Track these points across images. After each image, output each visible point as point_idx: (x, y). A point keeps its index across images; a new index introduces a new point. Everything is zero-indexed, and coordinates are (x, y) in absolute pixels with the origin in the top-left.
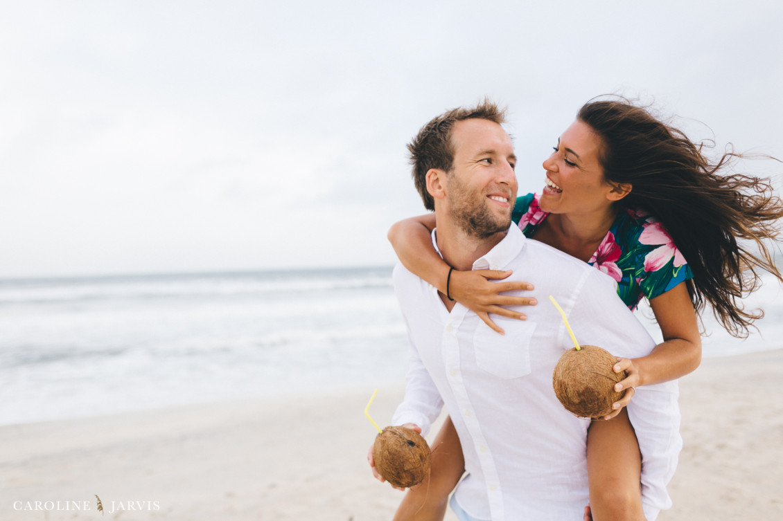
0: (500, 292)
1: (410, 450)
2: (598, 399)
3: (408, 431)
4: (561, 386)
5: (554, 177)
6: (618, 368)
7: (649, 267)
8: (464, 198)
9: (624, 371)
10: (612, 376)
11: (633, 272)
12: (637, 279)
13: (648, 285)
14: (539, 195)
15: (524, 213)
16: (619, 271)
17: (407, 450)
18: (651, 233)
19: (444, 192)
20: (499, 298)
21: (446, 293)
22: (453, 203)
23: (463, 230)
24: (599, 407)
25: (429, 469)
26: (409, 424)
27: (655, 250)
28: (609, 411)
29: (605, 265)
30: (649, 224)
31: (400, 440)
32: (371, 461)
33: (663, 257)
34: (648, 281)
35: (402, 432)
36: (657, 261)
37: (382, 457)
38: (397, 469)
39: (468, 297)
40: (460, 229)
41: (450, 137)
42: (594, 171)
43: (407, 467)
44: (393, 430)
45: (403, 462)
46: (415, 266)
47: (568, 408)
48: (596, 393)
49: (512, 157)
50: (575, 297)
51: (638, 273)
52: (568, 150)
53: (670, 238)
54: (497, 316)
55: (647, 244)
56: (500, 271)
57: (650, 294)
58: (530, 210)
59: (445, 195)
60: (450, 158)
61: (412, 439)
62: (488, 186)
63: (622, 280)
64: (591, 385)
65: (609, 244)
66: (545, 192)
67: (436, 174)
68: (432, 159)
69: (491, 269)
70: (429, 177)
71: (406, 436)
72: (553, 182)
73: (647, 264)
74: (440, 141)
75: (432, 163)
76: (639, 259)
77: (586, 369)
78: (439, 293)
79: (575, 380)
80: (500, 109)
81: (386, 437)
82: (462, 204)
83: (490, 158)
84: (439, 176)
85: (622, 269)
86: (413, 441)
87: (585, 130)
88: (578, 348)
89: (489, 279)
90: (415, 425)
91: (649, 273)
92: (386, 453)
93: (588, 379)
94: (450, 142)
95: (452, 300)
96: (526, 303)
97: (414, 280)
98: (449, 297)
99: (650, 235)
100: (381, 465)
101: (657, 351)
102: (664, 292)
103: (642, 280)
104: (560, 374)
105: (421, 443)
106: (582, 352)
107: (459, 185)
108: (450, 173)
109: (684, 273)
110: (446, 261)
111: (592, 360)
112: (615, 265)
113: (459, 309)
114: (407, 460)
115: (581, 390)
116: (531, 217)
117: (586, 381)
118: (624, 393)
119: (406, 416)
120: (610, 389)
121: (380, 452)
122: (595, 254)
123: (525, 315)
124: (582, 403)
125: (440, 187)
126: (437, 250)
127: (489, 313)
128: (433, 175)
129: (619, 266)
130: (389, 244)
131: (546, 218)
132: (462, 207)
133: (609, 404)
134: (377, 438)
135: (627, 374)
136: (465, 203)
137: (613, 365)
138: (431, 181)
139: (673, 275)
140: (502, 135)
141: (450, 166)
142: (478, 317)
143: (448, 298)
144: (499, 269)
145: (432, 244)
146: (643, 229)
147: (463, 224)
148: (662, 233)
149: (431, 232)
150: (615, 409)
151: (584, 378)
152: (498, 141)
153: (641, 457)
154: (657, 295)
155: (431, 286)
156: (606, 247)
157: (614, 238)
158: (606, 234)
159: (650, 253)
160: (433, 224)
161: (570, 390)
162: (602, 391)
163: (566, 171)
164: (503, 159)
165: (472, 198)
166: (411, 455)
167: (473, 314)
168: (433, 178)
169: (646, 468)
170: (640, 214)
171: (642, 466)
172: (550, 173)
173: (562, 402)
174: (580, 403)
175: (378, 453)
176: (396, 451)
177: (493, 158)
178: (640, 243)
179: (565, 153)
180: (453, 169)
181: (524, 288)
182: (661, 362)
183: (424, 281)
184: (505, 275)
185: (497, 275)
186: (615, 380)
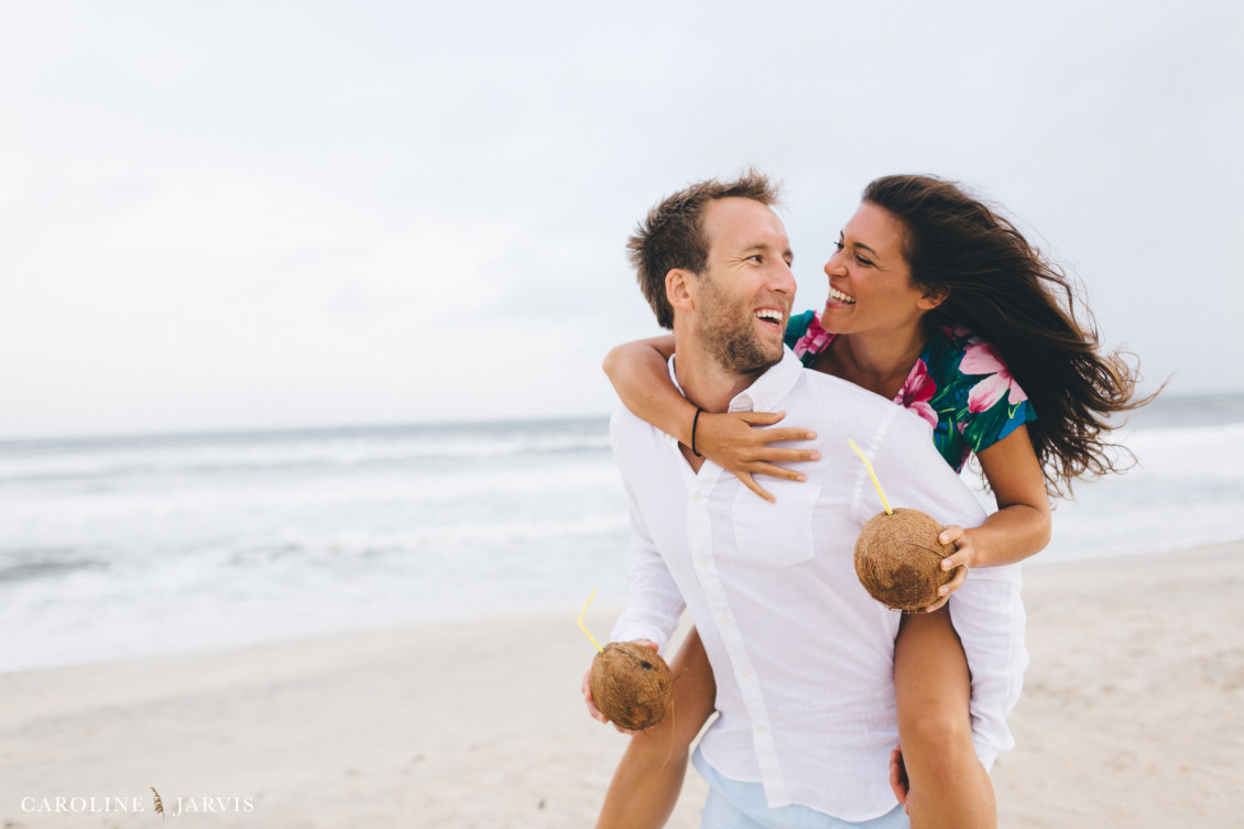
0: (767, 443)
1: (645, 674)
2: (919, 581)
3: (641, 649)
4: (867, 565)
5: (843, 285)
6: (945, 538)
7: (976, 406)
8: (725, 311)
9: (954, 542)
10: (937, 549)
11: (953, 415)
12: (959, 425)
13: (974, 433)
14: (820, 311)
15: (800, 336)
16: (934, 415)
17: (641, 675)
18: (975, 357)
19: (692, 302)
20: (768, 451)
21: (690, 445)
22: (707, 319)
23: (716, 358)
24: (920, 593)
25: (673, 703)
26: (640, 640)
27: (983, 382)
28: (933, 598)
29: (914, 407)
30: (972, 346)
31: (631, 660)
32: (587, 693)
33: (994, 390)
34: (974, 427)
35: (631, 649)
36: (985, 396)
37: (605, 685)
38: (626, 702)
39: (723, 450)
40: (712, 356)
41: (702, 223)
42: (898, 271)
43: (642, 699)
44: (618, 647)
45: (636, 692)
46: (644, 409)
47: (875, 596)
48: (916, 573)
49: (788, 254)
50: (875, 448)
51: (960, 415)
52: (859, 245)
53: (1003, 364)
54: (765, 477)
55: (972, 373)
56: (769, 413)
57: (978, 444)
58: (809, 332)
59: (694, 307)
60: (702, 253)
61: (647, 659)
62: (758, 296)
63: (938, 427)
64: (909, 562)
65: (920, 377)
66: (830, 305)
67: (680, 276)
68: (676, 255)
69: (755, 410)
70: (671, 280)
71: (638, 655)
72: (842, 291)
73: (973, 403)
74: (687, 229)
75: (676, 261)
76: (961, 395)
77: (902, 540)
78: (681, 446)
79: (886, 555)
80: (771, 184)
81: (608, 657)
82: (720, 320)
83: (760, 255)
84: (684, 279)
85: (938, 410)
86: (649, 661)
87: (878, 215)
88: (890, 512)
89: (752, 425)
90: (648, 640)
91: (976, 415)
92: (611, 680)
93: (904, 552)
94: (703, 231)
95: (699, 455)
96: (805, 458)
97: (643, 428)
98: (694, 450)
99: (974, 361)
100: (603, 699)
101: (990, 522)
102: (997, 440)
103: (966, 425)
104: (864, 548)
105: (660, 665)
106: (895, 516)
107: (717, 293)
108: (703, 276)
109: (1023, 413)
110: (689, 399)
111: (910, 527)
112: (928, 406)
113: (709, 468)
114: (642, 689)
115: (895, 569)
116: (810, 343)
117: (903, 557)
118: (954, 573)
119: (634, 629)
120: (935, 566)
121: (602, 679)
122: (901, 392)
123: (803, 475)
124: (897, 587)
125: (686, 295)
126: (677, 385)
127: (752, 473)
128: (675, 278)
129: (933, 407)
130: (606, 378)
131: (831, 344)
132: (720, 325)
133: (934, 588)
134: (596, 659)
135: (956, 547)
136: (725, 320)
137: (939, 534)
138: (673, 286)
139: (1008, 416)
140: (775, 222)
141: (703, 265)
142: (737, 480)
143: (693, 452)
144: (767, 410)
145: (670, 377)
146: (965, 353)
147: (717, 350)
148: (992, 357)
149: (667, 360)
150: (941, 595)
151: (899, 552)
152: (771, 231)
153: (970, 676)
154: (988, 446)
155: (668, 436)
156: (916, 381)
157: (926, 369)
158: (915, 364)
159: (976, 387)
160: (672, 350)
161: (880, 569)
162: (925, 570)
163: (859, 274)
164: (778, 256)
165: (735, 313)
166: (647, 682)
167: (729, 475)
168: (676, 281)
169: (978, 692)
170: (960, 333)
171: (971, 689)
172: (835, 280)
173: (867, 588)
174: (893, 588)
175: (598, 680)
176: (626, 676)
177: (764, 255)
178: (961, 373)
179: (854, 250)
180: (708, 270)
181: (803, 437)
182: (999, 535)
183: (657, 430)
184: (775, 418)
185: (765, 420)
186: (942, 554)
